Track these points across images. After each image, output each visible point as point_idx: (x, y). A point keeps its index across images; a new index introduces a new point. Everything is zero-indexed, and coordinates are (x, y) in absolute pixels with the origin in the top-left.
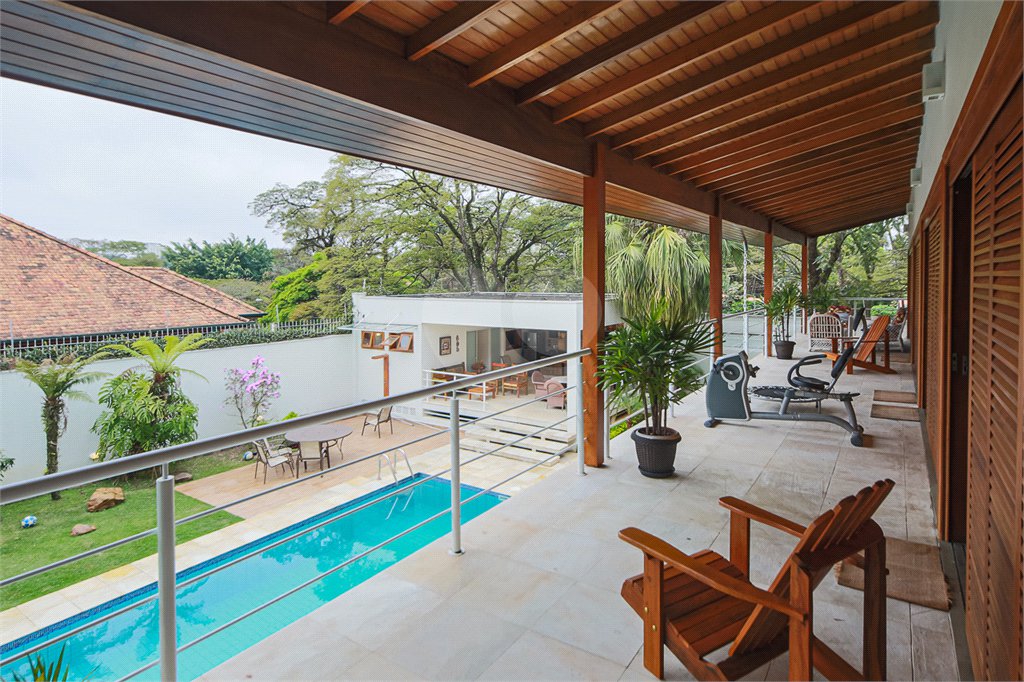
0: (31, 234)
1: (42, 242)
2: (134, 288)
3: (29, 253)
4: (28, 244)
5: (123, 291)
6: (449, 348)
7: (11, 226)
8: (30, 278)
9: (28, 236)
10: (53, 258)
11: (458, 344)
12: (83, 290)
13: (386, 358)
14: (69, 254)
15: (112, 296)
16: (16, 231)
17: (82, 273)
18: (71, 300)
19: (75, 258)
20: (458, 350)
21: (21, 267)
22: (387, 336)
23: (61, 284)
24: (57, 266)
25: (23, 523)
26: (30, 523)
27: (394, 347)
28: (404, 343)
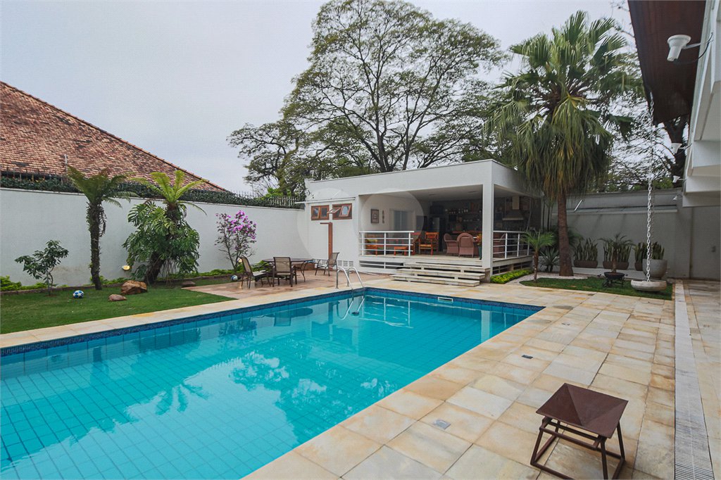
0: (82, 124)
1: (89, 129)
2: (152, 163)
3: (80, 134)
4: (80, 129)
5: (145, 164)
6: (377, 218)
7: (68, 118)
8: (81, 147)
9: (80, 125)
10: (97, 139)
11: (383, 217)
12: (117, 159)
13: (330, 225)
14: (108, 138)
15: (137, 165)
16: (71, 121)
17: (117, 149)
18: (109, 163)
19: (112, 141)
20: (383, 222)
21: (75, 140)
22: (331, 208)
23: (102, 154)
24: (100, 143)
25: (74, 295)
26: (79, 294)
27: (336, 216)
28: (345, 212)
